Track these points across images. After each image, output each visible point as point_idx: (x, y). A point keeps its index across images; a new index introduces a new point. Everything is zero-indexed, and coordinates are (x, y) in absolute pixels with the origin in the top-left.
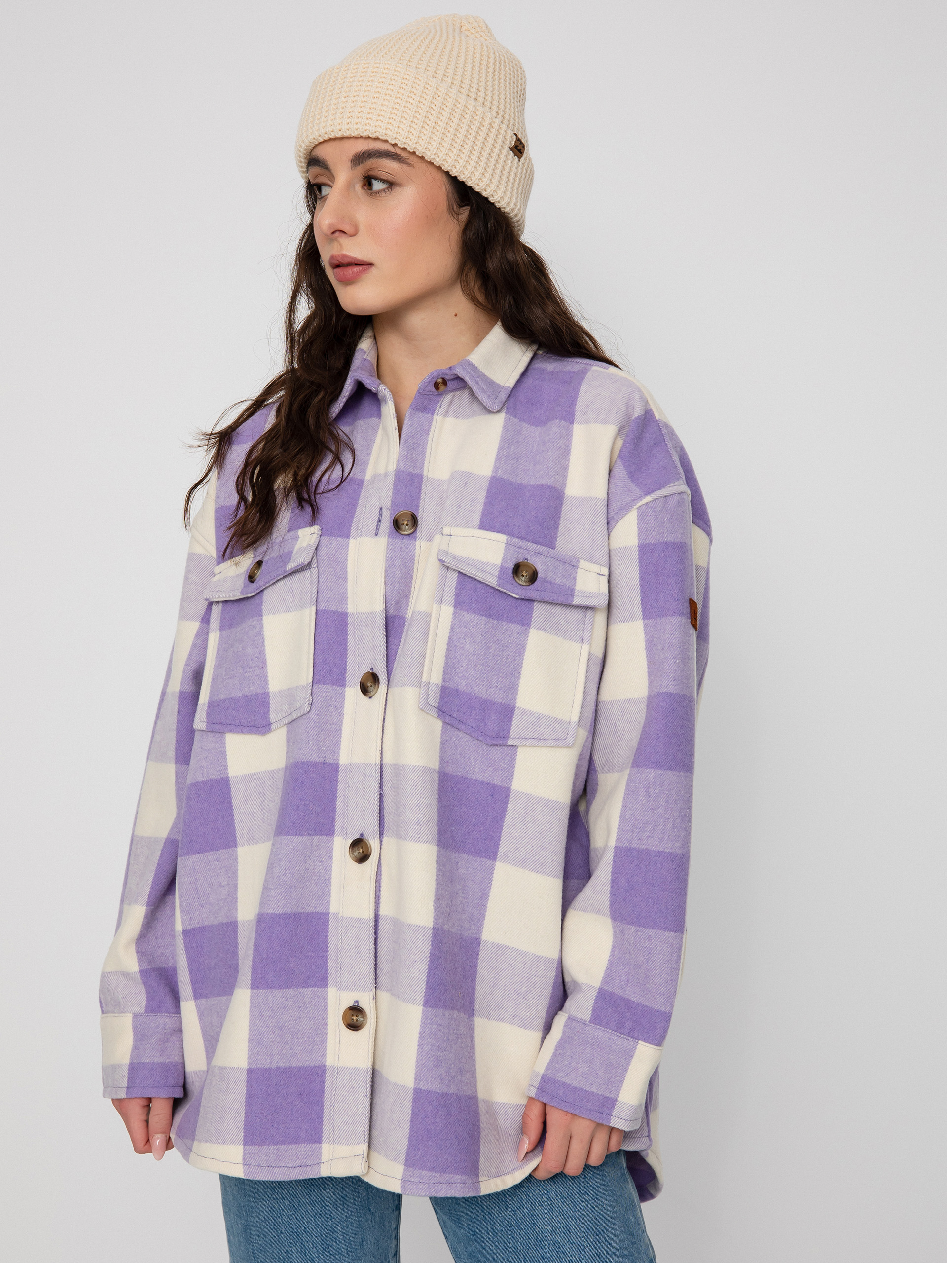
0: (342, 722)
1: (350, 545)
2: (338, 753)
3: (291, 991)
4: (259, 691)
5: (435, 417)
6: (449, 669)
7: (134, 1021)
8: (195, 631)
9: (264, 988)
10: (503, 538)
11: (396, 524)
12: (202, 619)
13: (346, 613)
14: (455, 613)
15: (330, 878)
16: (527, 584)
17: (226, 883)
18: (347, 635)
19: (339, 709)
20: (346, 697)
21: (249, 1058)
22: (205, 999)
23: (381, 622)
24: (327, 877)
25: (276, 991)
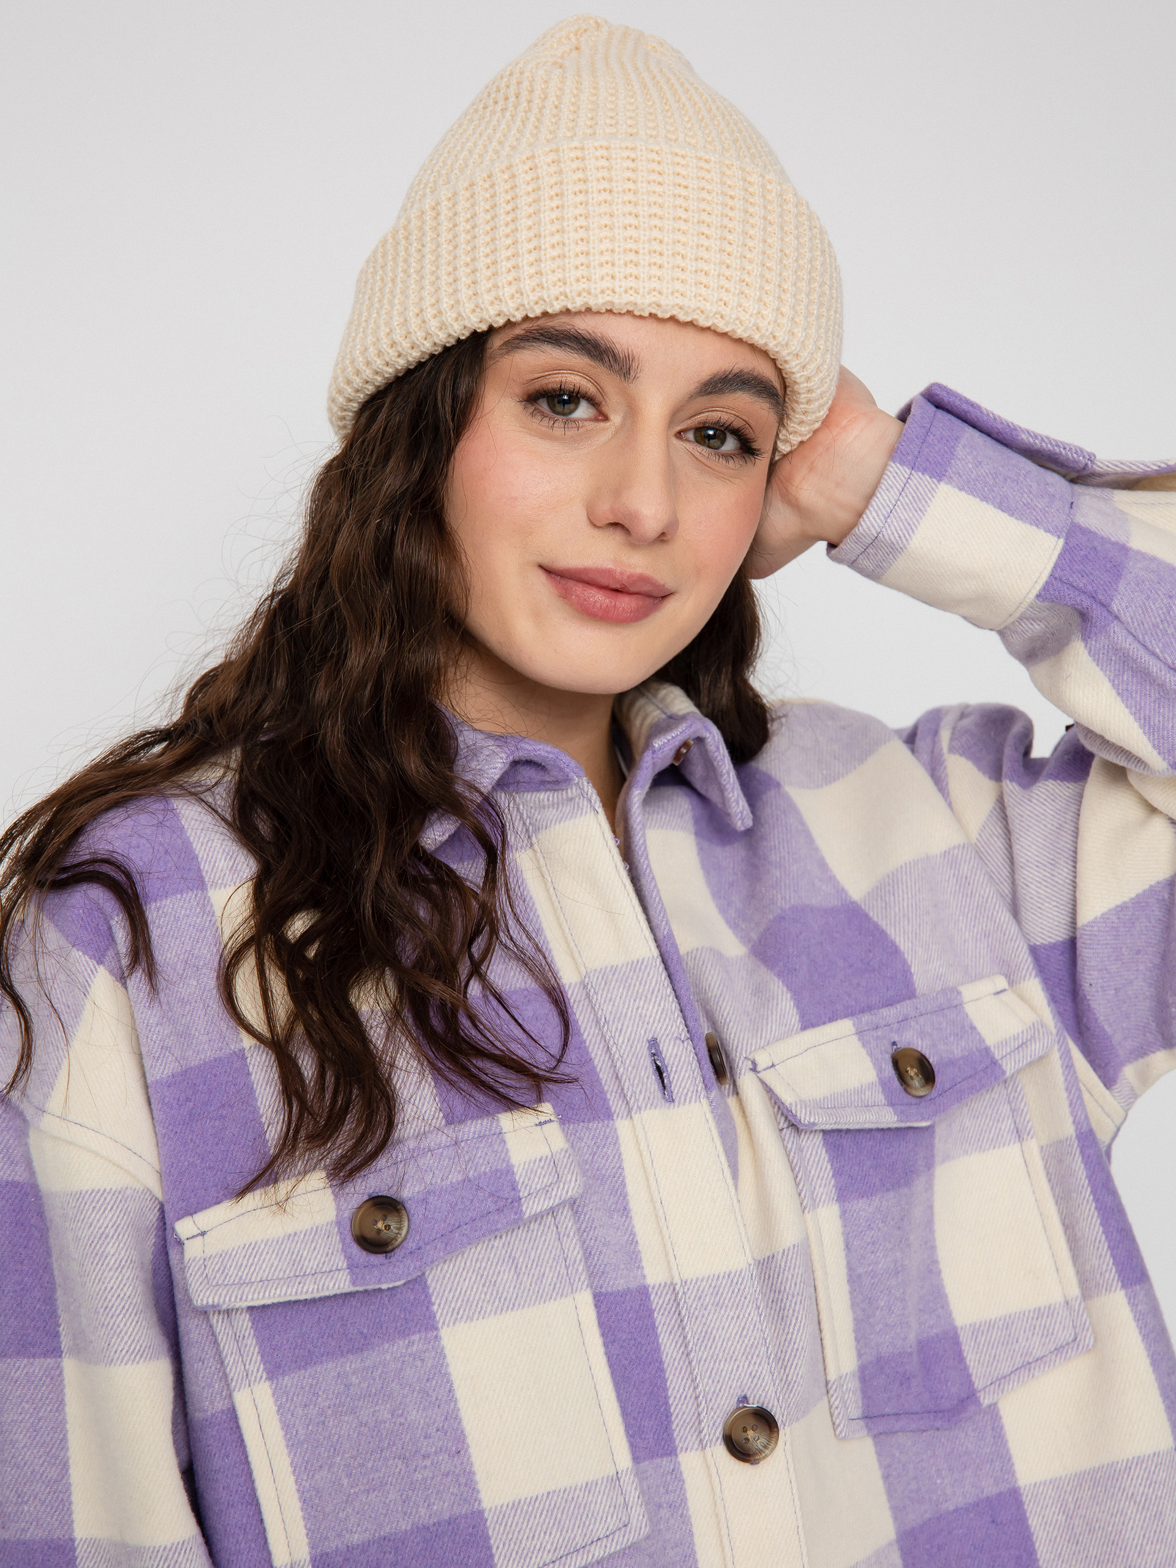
1: (619, 1133)
4: (457, 1510)
13: (644, 1286)
18: (657, 1337)
19: (679, 1506)
20: (685, 1476)
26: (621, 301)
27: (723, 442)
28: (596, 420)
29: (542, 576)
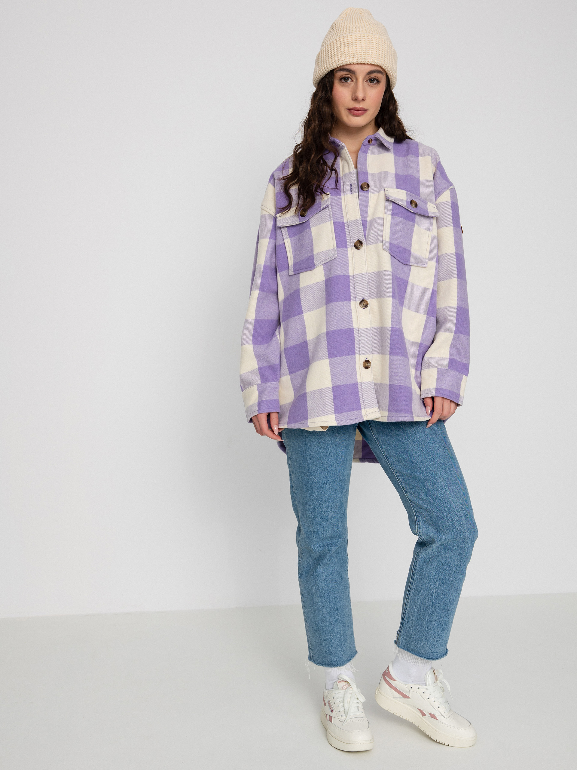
0: (348, 260)
1: (342, 198)
2: (349, 271)
3: (343, 357)
5: (368, 154)
6: (392, 236)
7: (257, 387)
8: (268, 242)
9: (334, 357)
10: (405, 192)
11: (362, 188)
12: (270, 237)
14: (392, 217)
15: (351, 316)
16: (415, 207)
17: (300, 328)
18: (345, 229)
19: (347, 256)
21: (332, 383)
22: (294, 374)
23: (360, 222)
24: (350, 316)
25: (338, 358)
26: (355, 62)
27: (374, 81)
28: (351, 82)
29: (347, 110)
